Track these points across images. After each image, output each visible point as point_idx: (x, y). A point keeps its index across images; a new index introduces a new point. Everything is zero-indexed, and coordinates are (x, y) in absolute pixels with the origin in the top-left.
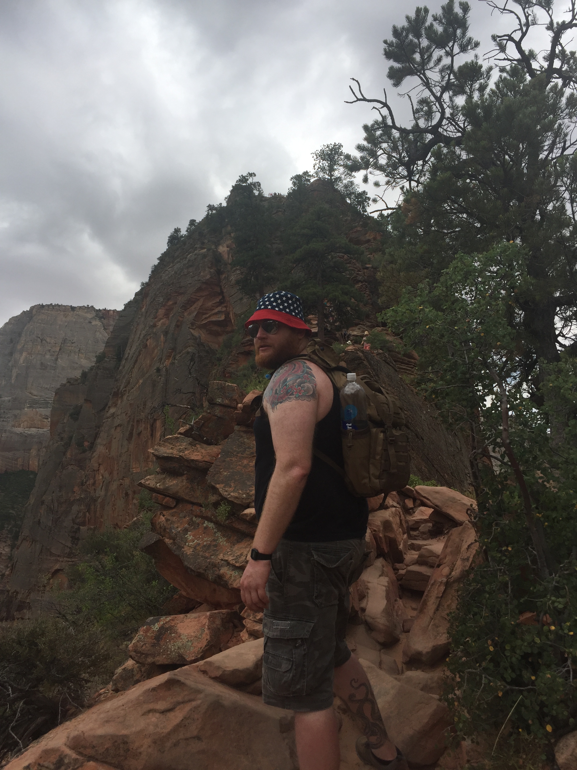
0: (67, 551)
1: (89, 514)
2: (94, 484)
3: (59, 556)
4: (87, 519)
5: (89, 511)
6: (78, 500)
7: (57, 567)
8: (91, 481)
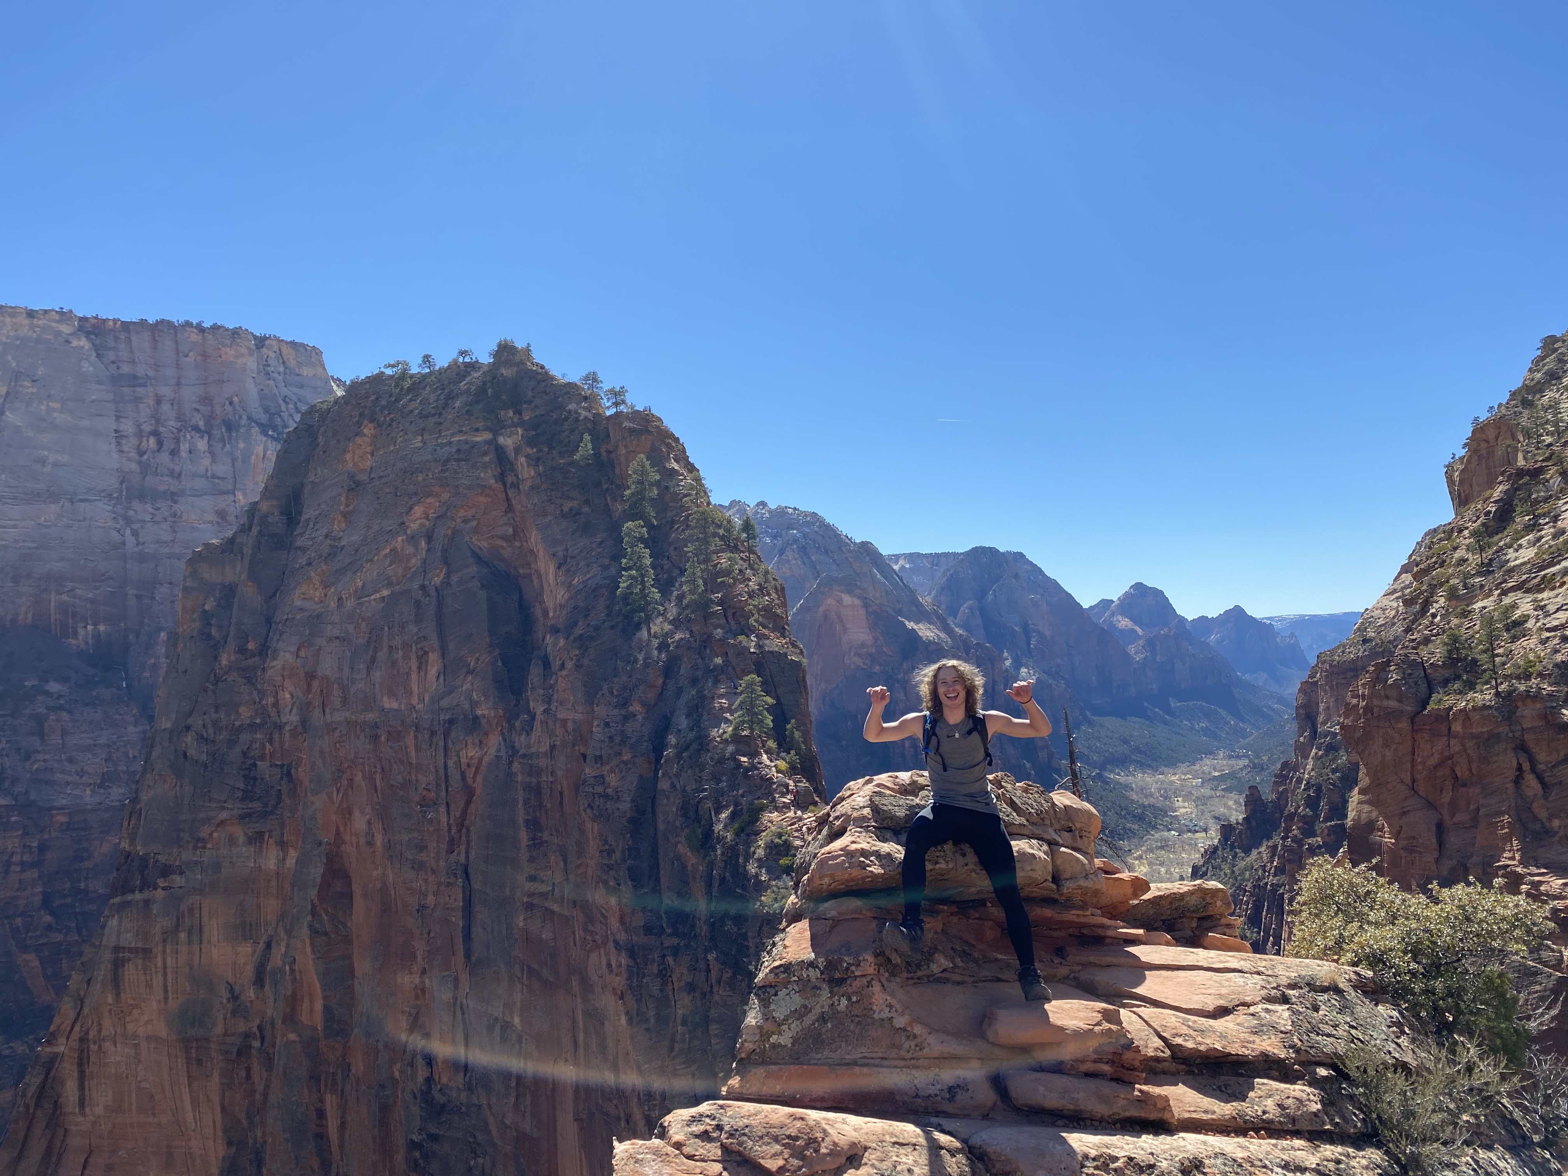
0: (240, 794)
1: (271, 744)
2: (276, 704)
3: (225, 802)
4: (267, 751)
5: (271, 741)
6: (249, 725)
7: (224, 815)
8: (271, 700)
